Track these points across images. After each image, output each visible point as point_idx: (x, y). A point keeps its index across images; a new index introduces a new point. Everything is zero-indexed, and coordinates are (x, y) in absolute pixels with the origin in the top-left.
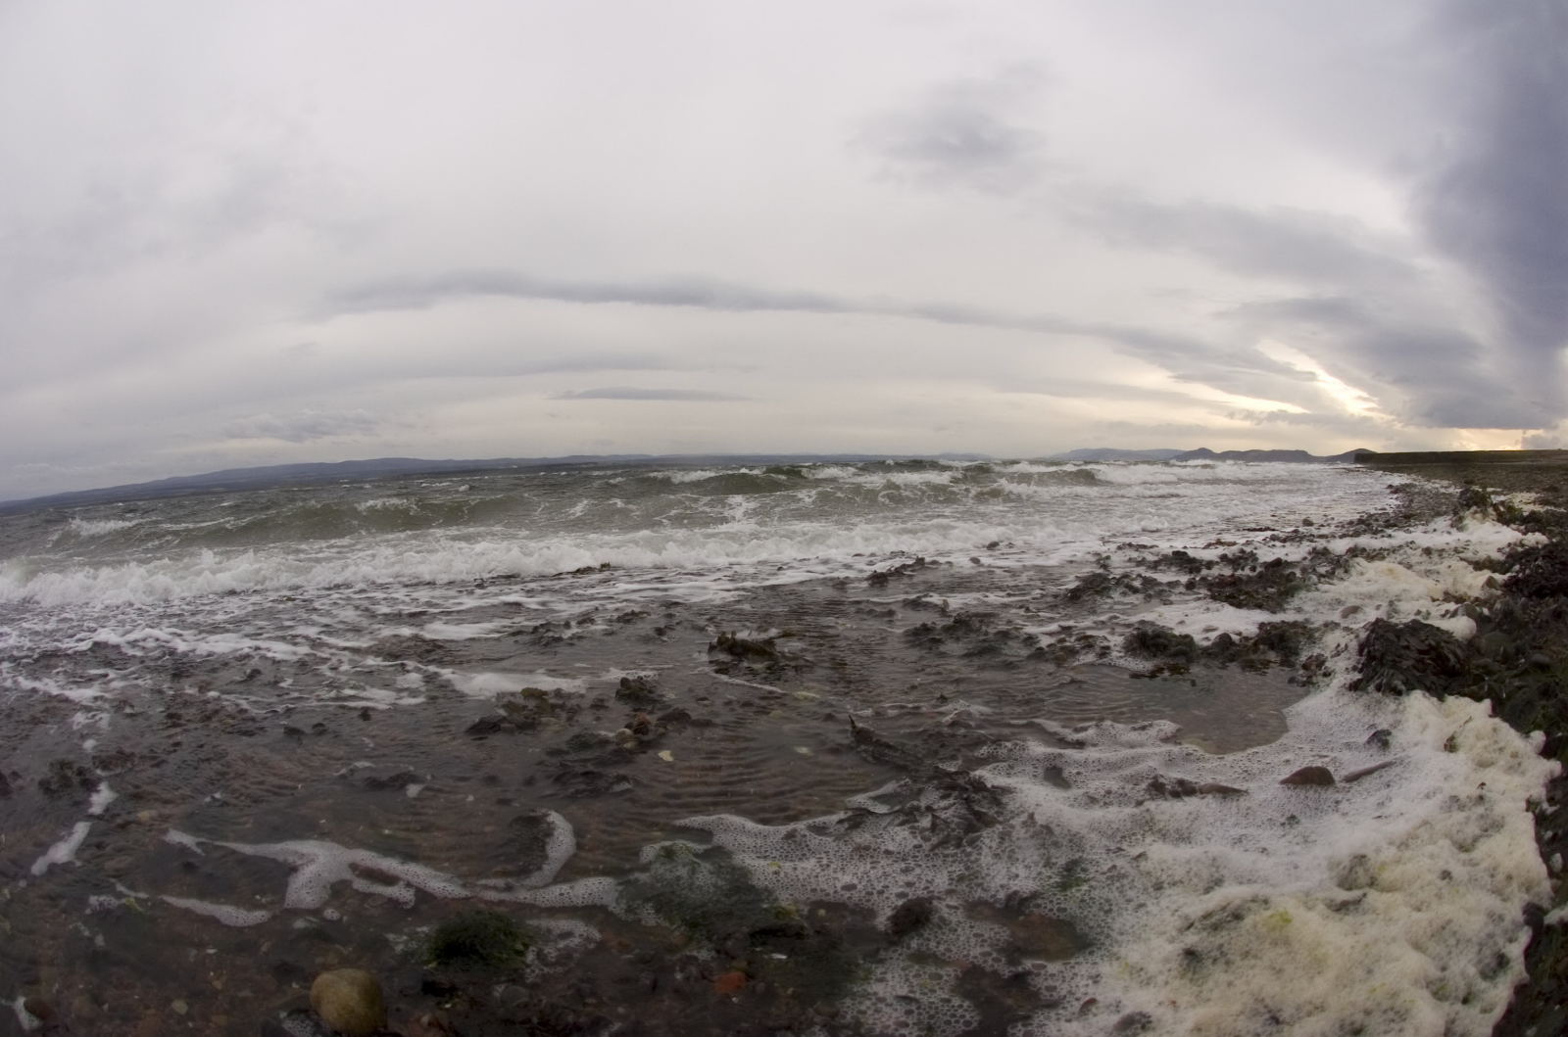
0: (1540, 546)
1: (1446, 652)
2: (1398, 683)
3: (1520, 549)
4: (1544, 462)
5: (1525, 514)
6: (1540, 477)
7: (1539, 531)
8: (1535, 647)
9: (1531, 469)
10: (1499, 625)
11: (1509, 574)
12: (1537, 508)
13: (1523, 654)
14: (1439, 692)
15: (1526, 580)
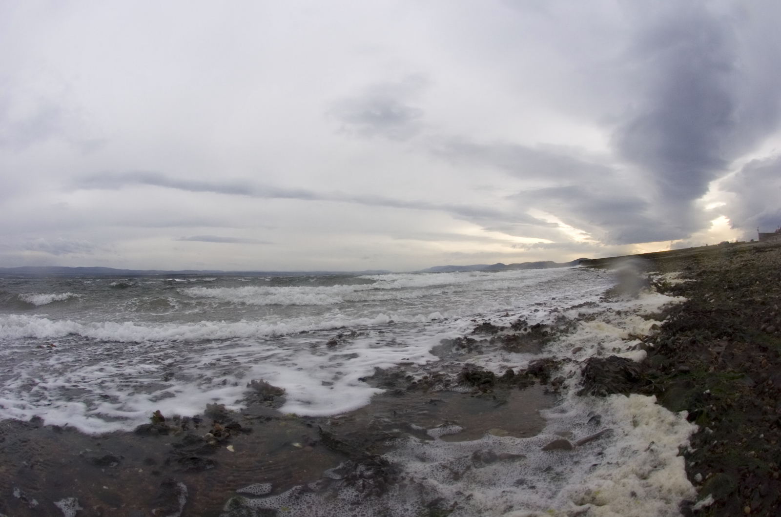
0: (682, 303)
1: (630, 371)
2: (603, 391)
3: (670, 307)
4: (683, 254)
5: (673, 286)
6: (680, 263)
7: (681, 295)
8: (679, 363)
9: (676, 259)
10: (659, 351)
11: (664, 321)
12: (681, 281)
13: (674, 366)
14: (627, 392)
15: (674, 324)
